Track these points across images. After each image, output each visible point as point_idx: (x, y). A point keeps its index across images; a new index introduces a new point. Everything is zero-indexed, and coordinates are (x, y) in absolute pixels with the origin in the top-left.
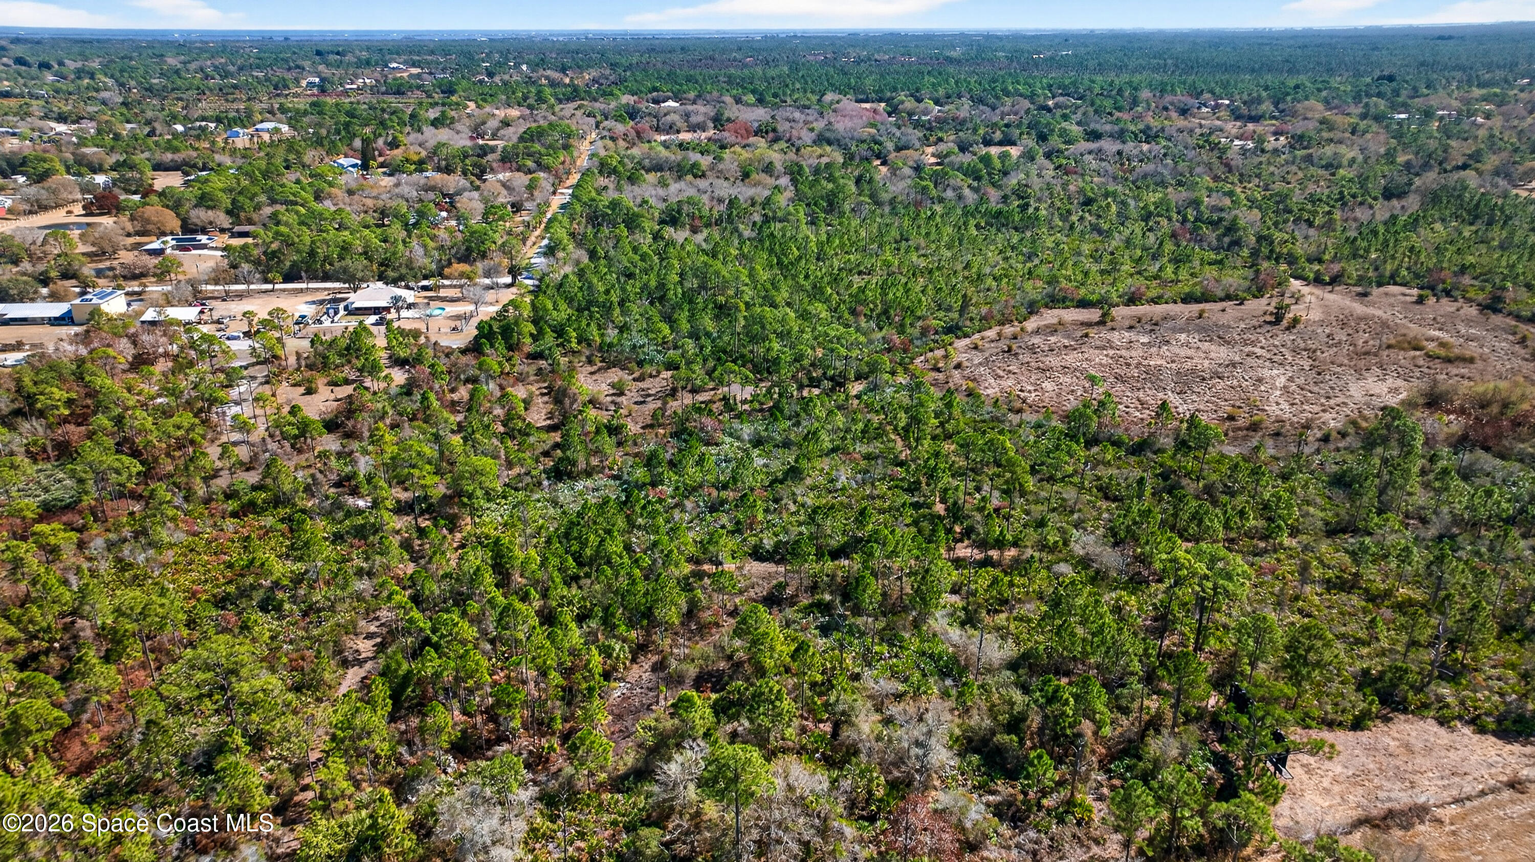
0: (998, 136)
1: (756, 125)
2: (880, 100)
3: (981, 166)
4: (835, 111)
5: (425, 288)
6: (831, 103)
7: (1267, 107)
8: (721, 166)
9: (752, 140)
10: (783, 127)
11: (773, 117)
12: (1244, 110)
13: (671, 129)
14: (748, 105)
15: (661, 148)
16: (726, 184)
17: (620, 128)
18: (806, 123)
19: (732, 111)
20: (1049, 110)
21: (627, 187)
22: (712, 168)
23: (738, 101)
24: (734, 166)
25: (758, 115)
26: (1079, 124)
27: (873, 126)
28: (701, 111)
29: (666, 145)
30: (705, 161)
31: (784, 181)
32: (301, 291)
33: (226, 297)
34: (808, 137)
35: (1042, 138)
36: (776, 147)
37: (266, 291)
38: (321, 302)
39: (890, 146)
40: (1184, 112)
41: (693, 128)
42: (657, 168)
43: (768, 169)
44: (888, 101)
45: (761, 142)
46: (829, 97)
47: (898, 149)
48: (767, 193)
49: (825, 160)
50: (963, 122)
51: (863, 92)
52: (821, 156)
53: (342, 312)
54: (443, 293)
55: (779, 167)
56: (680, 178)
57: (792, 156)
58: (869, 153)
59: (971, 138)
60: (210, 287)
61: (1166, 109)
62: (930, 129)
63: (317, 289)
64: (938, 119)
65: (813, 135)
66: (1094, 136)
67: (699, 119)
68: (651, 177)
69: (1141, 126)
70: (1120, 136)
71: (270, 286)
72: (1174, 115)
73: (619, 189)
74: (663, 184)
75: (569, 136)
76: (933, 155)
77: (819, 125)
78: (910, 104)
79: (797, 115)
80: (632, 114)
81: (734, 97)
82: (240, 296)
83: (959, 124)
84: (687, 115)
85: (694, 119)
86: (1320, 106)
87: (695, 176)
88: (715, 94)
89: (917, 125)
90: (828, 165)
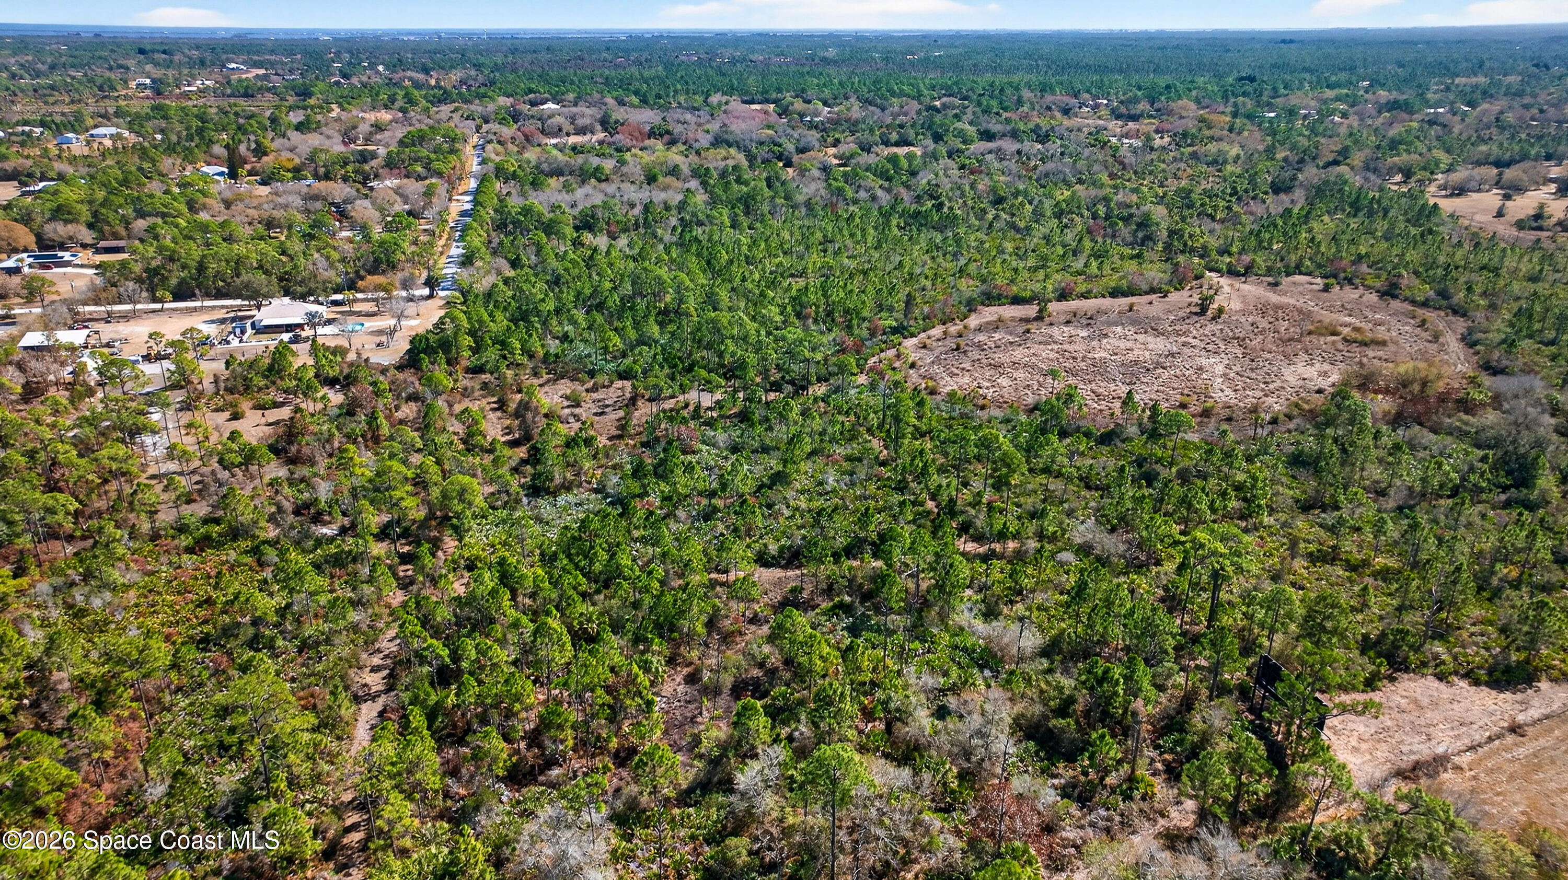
0: (894, 137)
1: (648, 128)
2: (767, 101)
3: (890, 166)
4: (725, 112)
5: (336, 303)
6: (720, 104)
7: (1143, 106)
8: (625, 169)
9: (647, 142)
10: (678, 129)
11: (664, 119)
12: (1123, 110)
13: (559, 131)
14: (633, 106)
15: (555, 152)
16: (633, 188)
17: (507, 132)
18: (700, 125)
19: (619, 114)
20: (938, 111)
21: (532, 194)
22: (616, 170)
23: (621, 103)
24: (638, 170)
25: (647, 117)
26: (971, 123)
27: (769, 127)
28: (587, 114)
29: (560, 148)
30: (608, 165)
31: (694, 184)
32: (195, 309)
33: (109, 318)
34: (704, 140)
35: (937, 138)
36: (674, 149)
37: (154, 311)
38: (222, 321)
39: (791, 147)
40: (1066, 112)
41: (581, 131)
42: (557, 172)
43: (674, 171)
44: (774, 102)
45: (659, 145)
46: (715, 99)
47: (801, 151)
48: (680, 197)
49: (731, 163)
50: (856, 123)
51: (747, 93)
52: (725, 158)
53: (249, 331)
54: (357, 307)
55: (685, 169)
56: (583, 182)
57: (693, 158)
58: (770, 155)
59: (871, 139)
60: (88, 309)
61: (1049, 108)
62: (824, 130)
63: (213, 307)
64: (830, 120)
65: (709, 137)
66: (987, 136)
67: (587, 121)
68: (553, 182)
69: (1031, 125)
70: (1015, 135)
71: (159, 306)
72: (1058, 115)
73: (523, 194)
74: (567, 187)
75: (453, 140)
76: (835, 157)
77: (714, 127)
78: (799, 105)
79: (688, 116)
80: (516, 116)
81: (616, 99)
82: (126, 317)
83: (853, 126)
84: (573, 119)
85: (580, 122)
86: (1193, 106)
87: (600, 180)
88: (596, 96)
89: (812, 126)
90: (735, 168)
